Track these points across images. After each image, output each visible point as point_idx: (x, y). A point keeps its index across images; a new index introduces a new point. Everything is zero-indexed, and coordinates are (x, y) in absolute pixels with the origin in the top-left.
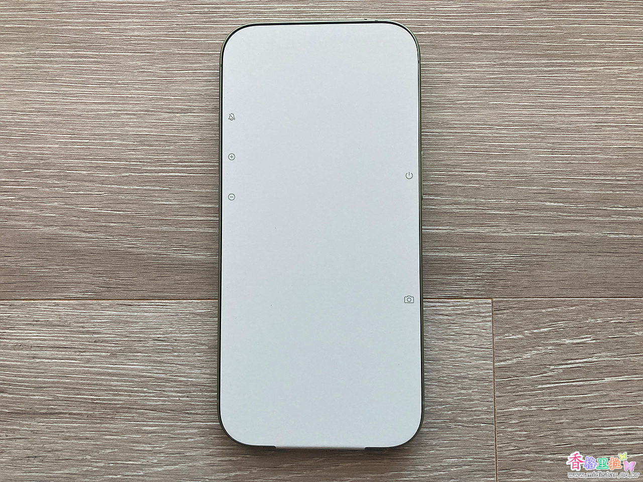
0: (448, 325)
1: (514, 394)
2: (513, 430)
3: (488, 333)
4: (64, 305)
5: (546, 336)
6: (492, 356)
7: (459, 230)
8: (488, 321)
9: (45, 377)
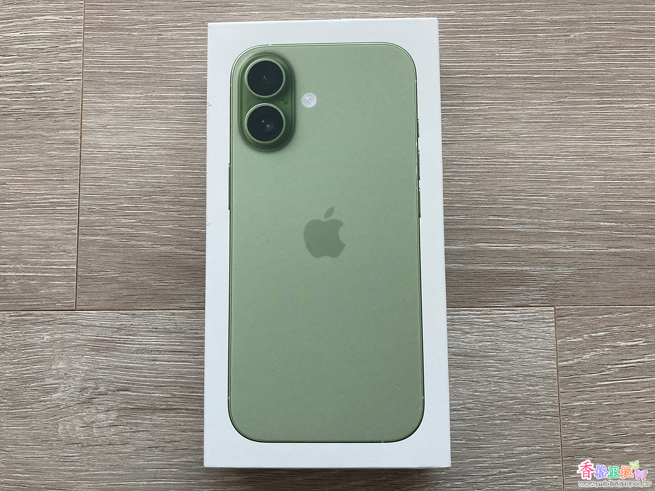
0: (518, 330)
1: (576, 390)
2: (576, 422)
3: (552, 337)
4: (179, 314)
5: (603, 339)
6: (555, 357)
7: (524, 247)
8: (552, 326)
9: (164, 377)
